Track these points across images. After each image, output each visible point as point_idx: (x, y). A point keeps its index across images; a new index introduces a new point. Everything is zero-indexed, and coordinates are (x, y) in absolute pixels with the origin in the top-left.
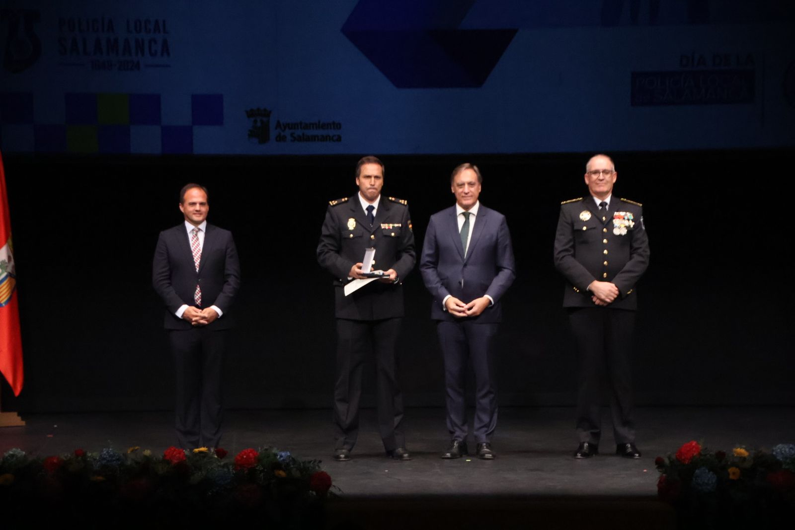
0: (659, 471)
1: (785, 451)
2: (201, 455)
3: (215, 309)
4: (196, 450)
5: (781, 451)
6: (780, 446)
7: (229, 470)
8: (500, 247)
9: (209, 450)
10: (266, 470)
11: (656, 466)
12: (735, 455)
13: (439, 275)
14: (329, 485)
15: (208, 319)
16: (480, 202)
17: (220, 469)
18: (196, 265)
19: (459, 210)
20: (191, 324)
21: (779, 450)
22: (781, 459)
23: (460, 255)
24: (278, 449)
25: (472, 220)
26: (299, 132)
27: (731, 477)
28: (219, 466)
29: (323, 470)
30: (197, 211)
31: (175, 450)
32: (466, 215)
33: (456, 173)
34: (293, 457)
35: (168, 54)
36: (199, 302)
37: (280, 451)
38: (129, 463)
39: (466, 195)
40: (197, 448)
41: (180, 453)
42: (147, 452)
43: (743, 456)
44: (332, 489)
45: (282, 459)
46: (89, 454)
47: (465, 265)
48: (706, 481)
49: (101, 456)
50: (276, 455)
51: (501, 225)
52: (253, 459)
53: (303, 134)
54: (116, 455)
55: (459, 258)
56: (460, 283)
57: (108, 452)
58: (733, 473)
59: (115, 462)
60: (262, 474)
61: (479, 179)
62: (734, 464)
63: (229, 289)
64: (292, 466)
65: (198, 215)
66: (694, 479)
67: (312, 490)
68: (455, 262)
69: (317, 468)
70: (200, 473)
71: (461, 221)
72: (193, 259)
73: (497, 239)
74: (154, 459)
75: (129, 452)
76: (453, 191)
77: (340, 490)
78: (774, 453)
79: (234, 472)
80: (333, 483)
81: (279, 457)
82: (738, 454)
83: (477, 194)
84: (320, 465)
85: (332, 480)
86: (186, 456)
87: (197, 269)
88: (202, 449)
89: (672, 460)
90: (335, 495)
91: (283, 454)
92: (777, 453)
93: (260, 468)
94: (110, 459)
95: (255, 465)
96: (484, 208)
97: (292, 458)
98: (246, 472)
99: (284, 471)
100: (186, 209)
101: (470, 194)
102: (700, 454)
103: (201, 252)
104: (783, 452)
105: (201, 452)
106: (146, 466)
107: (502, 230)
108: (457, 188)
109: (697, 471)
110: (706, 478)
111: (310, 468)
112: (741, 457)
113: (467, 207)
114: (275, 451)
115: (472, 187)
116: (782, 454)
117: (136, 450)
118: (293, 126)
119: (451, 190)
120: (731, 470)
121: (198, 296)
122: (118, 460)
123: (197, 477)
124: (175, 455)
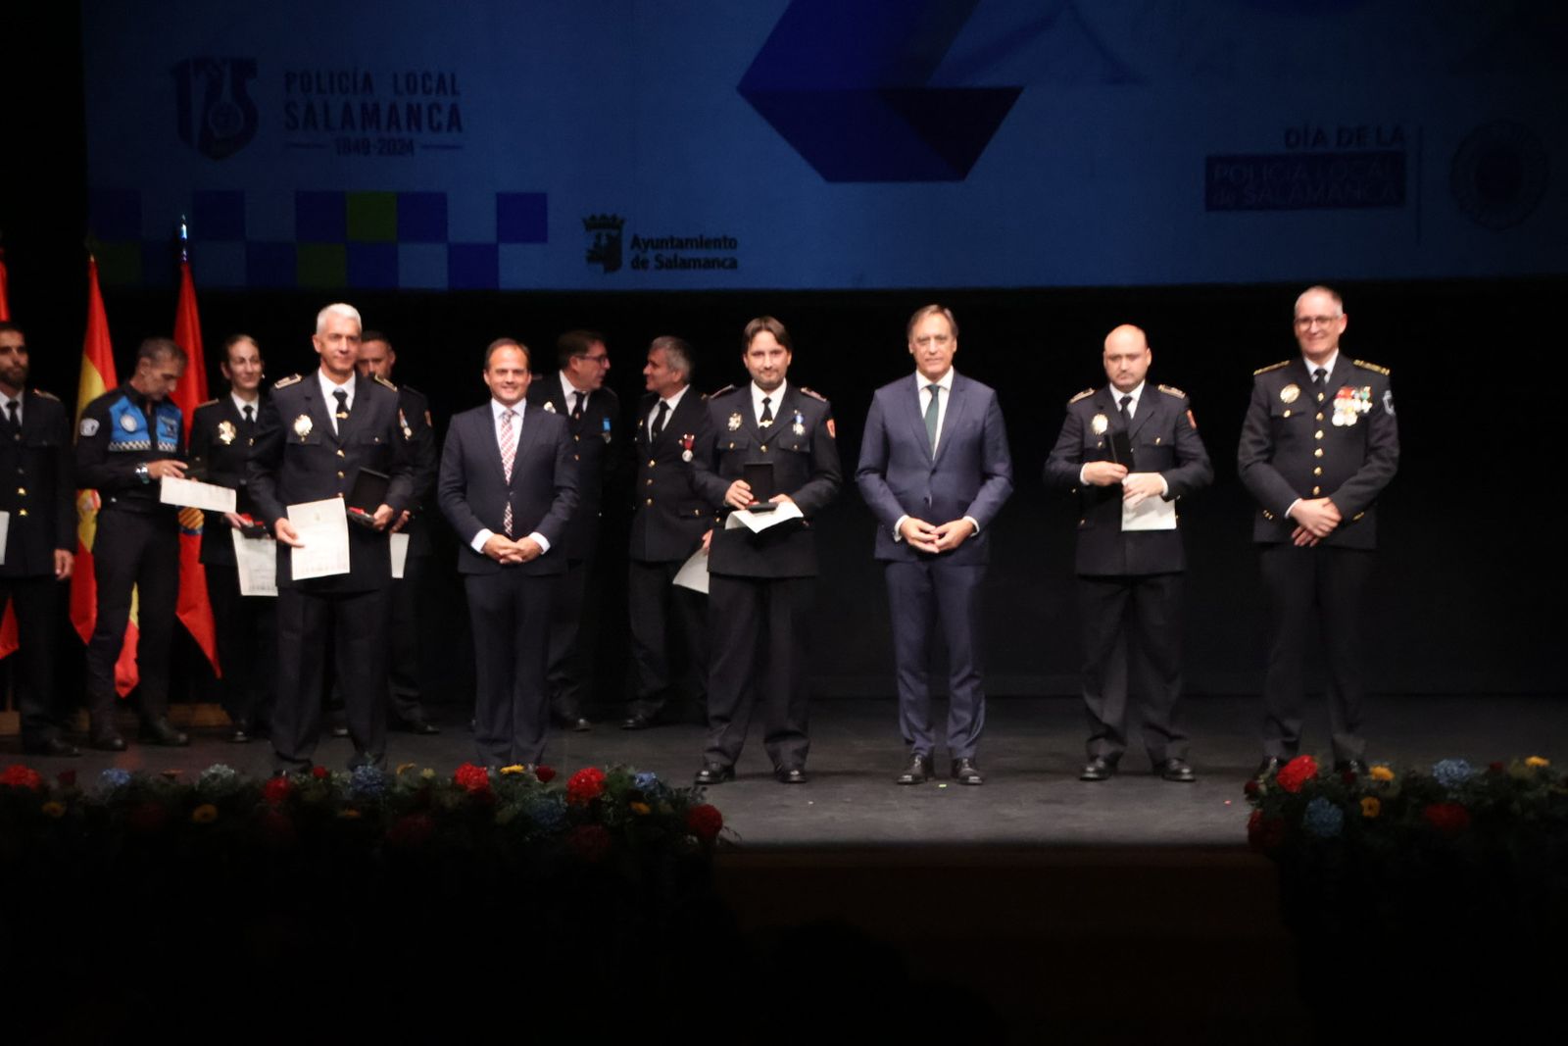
0: (1252, 805)
1: (1453, 771)
2: (514, 777)
3: (538, 541)
4: (506, 769)
5: (1446, 771)
6: (1444, 762)
7: (558, 800)
8: (988, 441)
9: (526, 768)
10: (617, 802)
11: (1245, 796)
12: (1373, 777)
13: (891, 486)
14: (720, 827)
15: (526, 553)
16: (955, 367)
17: (544, 800)
18: (506, 468)
19: (922, 381)
20: (498, 562)
21: (1442, 770)
22: (1446, 784)
23: (924, 452)
24: (636, 768)
25: (944, 398)
26: (668, 254)
27: (1366, 813)
28: (541, 795)
29: (710, 801)
30: (508, 383)
31: (471, 770)
32: (934, 390)
33: (915, 322)
34: (661, 781)
35: (460, 129)
36: (509, 529)
37: (640, 772)
38: (398, 789)
39: (933, 357)
40: (507, 766)
41: (479, 775)
42: (428, 773)
43: (1386, 779)
44: (723, 833)
45: (643, 784)
46: (335, 775)
47: (934, 471)
48: (1325, 820)
49: (354, 777)
50: (633, 778)
51: (991, 404)
52: (596, 785)
53: (676, 256)
54: (379, 776)
55: (923, 460)
56: (927, 500)
57: (364, 772)
58: (1369, 806)
59: (376, 787)
60: (611, 808)
61: (953, 332)
62: (1369, 793)
63: (560, 510)
64: (659, 796)
65: (510, 390)
66: (1306, 816)
67: (692, 834)
68: (917, 467)
69: (699, 799)
70: (512, 806)
71: (925, 398)
72: (502, 459)
73: (984, 429)
74: (439, 783)
75: (398, 772)
76: (911, 351)
77: (736, 834)
78: (1435, 775)
79: (567, 805)
80: (725, 824)
81: (638, 781)
82: (1376, 775)
83: (949, 356)
84: (705, 794)
85: (723, 818)
86: (489, 779)
87: (508, 476)
88: (516, 768)
89: (1271, 786)
90: (729, 843)
91: (645, 776)
92: (1439, 773)
93: (607, 798)
94: (368, 782)
95: (601, 794)
96: (962, 379)
97: (661, 785)
98: (586, 805)
99: (647, 804)
100: (492, 379)
101: (938, 355)
102: (1316, 776)
103: (515, 449)
104: (1449, 772)
105: (512, 773)
106: (424, 796)
107: (989, 415)
108: (918, 346)
109: (1311, 805)
110: (1325, 815)
111: (688, 799)
112: (1381, 782)
113: (934, 377)
114: (631, 771)
115: (943, 343)
116: (1448, 775)
117: (411, 768)
118: (659, 244)
119: (908, 349)
120: (1365, 802)
121: (508, 519)
122: (381, 784)
123: (506, 813)
124: (472, 777)
